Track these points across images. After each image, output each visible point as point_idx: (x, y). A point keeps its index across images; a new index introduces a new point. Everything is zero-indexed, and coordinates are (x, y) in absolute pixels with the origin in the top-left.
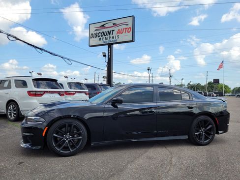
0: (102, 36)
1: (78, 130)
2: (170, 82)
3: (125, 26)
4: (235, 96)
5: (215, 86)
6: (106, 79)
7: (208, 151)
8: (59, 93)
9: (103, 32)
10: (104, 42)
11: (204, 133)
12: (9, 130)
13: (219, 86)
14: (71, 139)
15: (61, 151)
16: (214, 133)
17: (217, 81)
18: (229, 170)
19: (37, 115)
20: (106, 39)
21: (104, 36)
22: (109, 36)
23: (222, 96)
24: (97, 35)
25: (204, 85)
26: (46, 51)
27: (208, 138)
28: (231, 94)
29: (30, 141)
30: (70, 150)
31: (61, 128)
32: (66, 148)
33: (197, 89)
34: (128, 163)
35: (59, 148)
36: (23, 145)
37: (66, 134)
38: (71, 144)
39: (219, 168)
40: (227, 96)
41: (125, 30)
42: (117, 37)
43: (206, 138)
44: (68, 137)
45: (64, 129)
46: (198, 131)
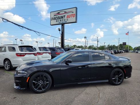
0: (58, 19)
1: (47, 78)
2: (98, 44)
3: (71, 14)
4: (135, 52)
5: (124, 46)
6: (60, 44)
7: (119, 89)
8: (34, 54)
9: (59, 17)
10: (59, 23)
11: (117, 78)
12: (6, 76)
13: (126, 46)
14: (43, 83)
15: (37, 90)
16: (123, 78)
17: (124, 44)
18: (131, 101)
19: (23, 70)
20: (61, 21)
21: (59, 19)
22: (62, 19)
23: (128, 52)
24: (55, 19)
25: (117, 46)
26: (25, 28)
27: (120, 81)
28: (133, 51)
29: (19, 85)
30: (42, 90)
31: (37, 77)
32: (40, 89)
33: (113, 48)
34: (75, 97)
35: (36, 89)
36: (15, 87)
37: (40, 81)
38: (43, 86)
39: (126, 99)
40: (131, 52)
41: (71, 16)
42: (67, 20)
43: (119, 81)
44: (41, 83)
45: (38, 78)
46: (114, 77)
